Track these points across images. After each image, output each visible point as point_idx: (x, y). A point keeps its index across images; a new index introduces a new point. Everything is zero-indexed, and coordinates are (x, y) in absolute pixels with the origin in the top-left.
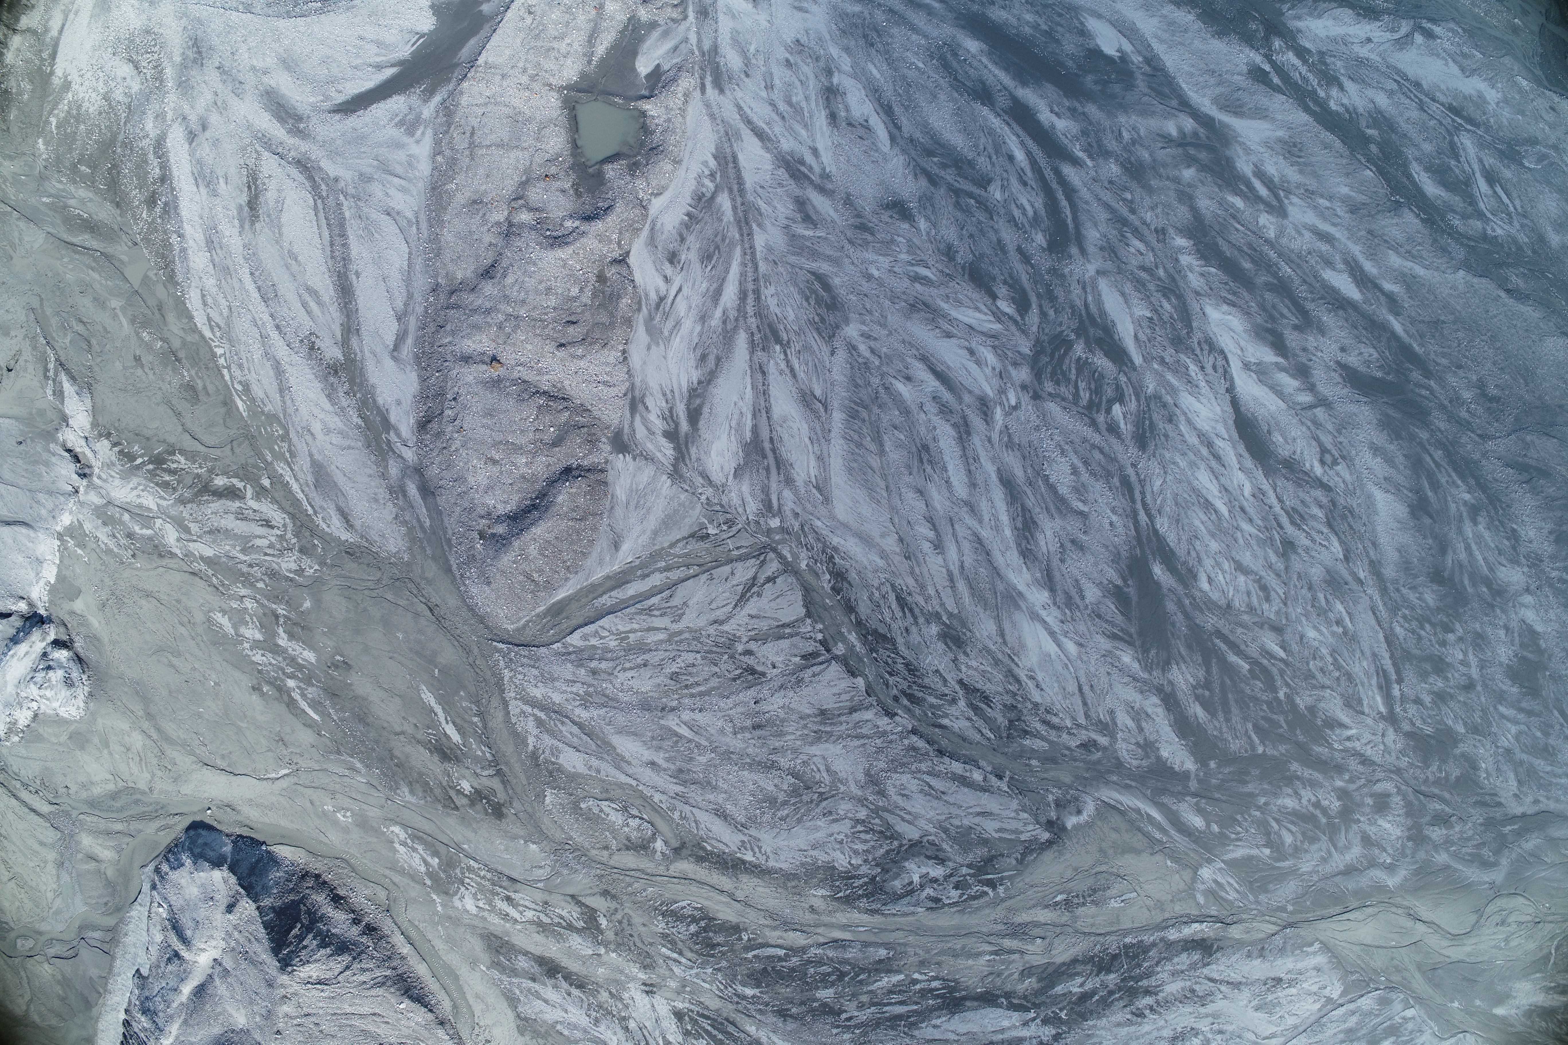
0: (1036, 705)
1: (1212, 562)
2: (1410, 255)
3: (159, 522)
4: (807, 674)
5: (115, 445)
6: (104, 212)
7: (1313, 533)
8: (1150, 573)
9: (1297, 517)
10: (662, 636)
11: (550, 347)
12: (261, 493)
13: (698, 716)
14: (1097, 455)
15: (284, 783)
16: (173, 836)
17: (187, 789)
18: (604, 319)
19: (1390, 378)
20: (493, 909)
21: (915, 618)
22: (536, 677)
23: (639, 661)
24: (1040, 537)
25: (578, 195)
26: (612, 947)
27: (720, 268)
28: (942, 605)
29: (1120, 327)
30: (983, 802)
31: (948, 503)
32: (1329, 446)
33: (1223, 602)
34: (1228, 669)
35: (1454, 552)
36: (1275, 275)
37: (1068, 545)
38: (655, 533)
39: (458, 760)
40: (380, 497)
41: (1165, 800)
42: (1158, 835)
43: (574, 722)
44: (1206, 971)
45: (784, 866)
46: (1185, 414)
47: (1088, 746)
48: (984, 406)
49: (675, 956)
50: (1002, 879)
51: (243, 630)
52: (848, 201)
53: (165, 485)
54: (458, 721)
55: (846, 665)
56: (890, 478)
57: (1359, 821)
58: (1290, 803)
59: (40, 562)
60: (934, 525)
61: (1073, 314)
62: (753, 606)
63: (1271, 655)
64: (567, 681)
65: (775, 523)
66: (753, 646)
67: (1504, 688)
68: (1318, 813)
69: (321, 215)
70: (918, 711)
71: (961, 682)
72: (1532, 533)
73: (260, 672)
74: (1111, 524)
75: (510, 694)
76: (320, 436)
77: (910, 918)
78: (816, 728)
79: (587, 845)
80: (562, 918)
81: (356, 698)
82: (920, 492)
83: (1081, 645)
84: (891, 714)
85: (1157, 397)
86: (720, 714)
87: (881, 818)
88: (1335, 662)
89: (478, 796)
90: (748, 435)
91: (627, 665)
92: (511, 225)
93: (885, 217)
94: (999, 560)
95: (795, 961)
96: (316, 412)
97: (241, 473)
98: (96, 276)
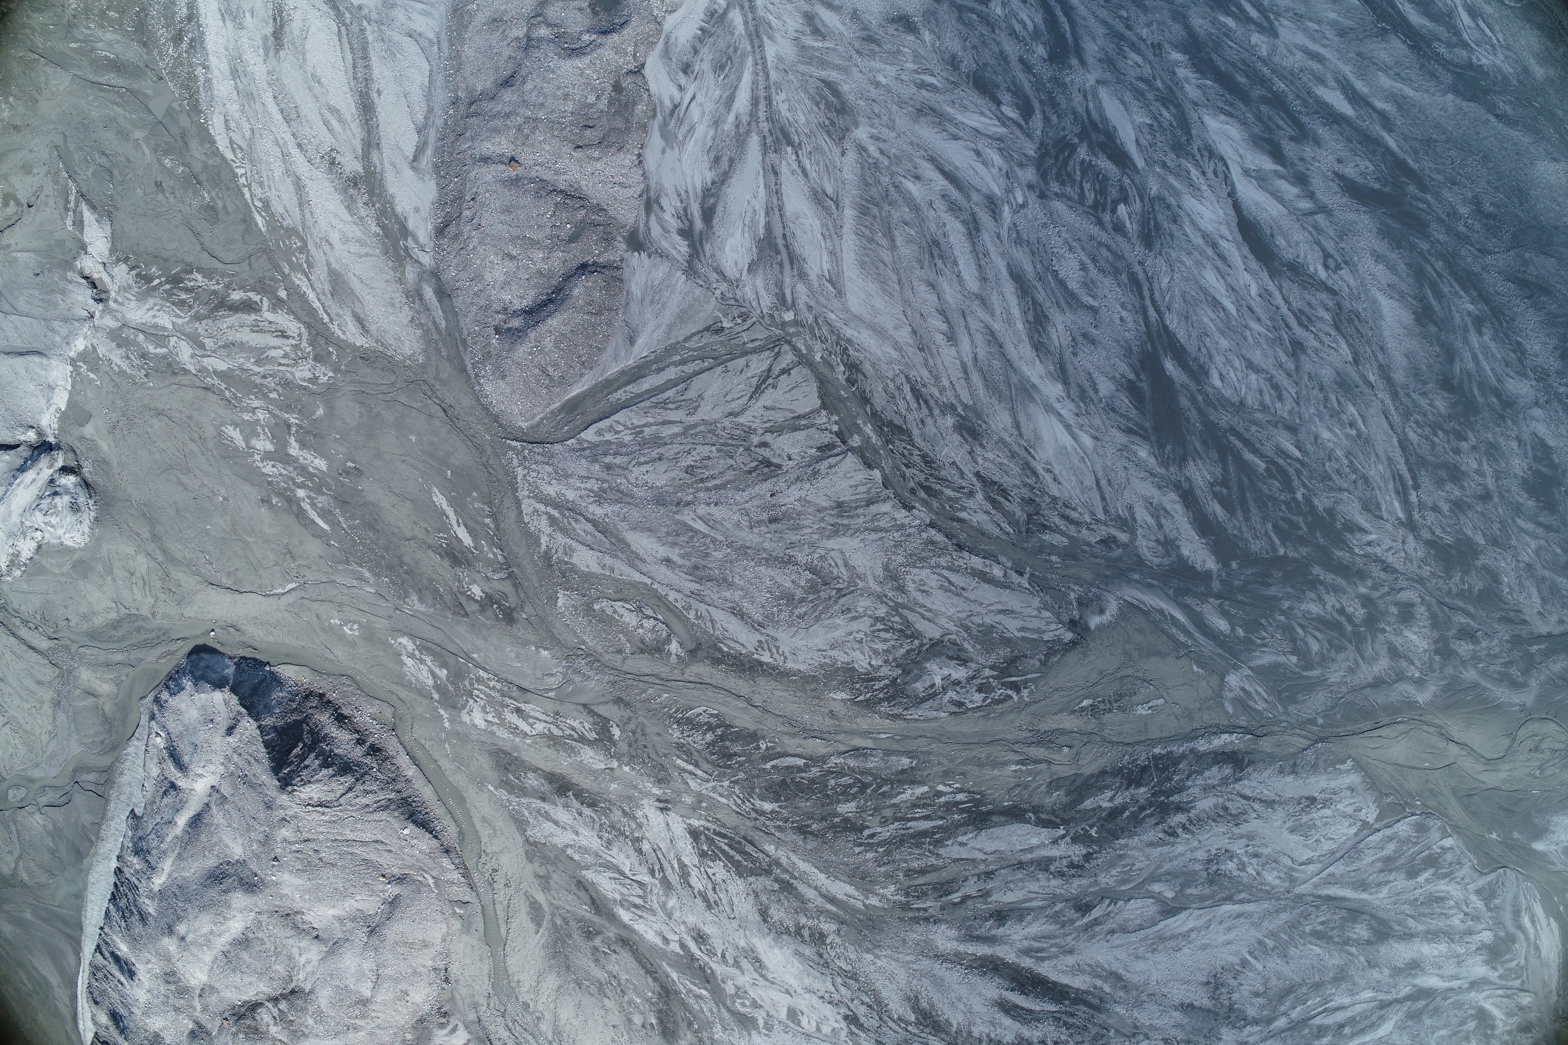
0: (1054, 499)
1: (1223, 359)
2: (1398, 77)
3: (173, 340)
4: (823, 466)
5: (132, 268)
6: (132, 53)
7: (1321, 335)
8: (1162, 369)
9: (1304, 319)
10: (677, 429)
11: (567, 149)
12: (277, 304)
13: (713, 510)
14: (1105, 253)
15: (290, 598)
16: (175, 663)
17: (190, 612)
18: (619, 124)
19: (1387, 189)
20: (502, 723)
21: (930, 409)
22: (549, 474)
23: (654, 455)
24: (1052, 331)
25: (595, 13)
26: (626, 759)
27: (732, 77)
28: (957, 396)
29: (1121, 133)
30: (1004, 599)
31: (959, 296)
32: (1332, 252)
33: (1236, 399)
34: (1244, 467)
35: (1462, 361)
36: (1270, 89)
37: (1080, 339)
38: (670, 327)
39: (469, 564)
40: (397, 301)
41: (1189, 600)
42: (1182, 638)
43: (588, 520)
44: (1237, 786)
45: (803, 667)
46: (1189, 215)
47: (1108, 542)
48: (992, 204)
49: (690, 767)
50: (1026, 681)
51: (254, 442)
52: (855, 16)
53: (181, 304)
54: (470, 523)
55: (863, 457)
56: (902, 272)
57: (1384, 631)
58: (1314, 608)
59: (51, 388)
60: (946, 318)
61: (1075, 119)
62: (768, 398)
63: (1286, 455)
64: (581, 477)
65: (789, 316)
66: (768, 438)
67: (1521, 500)
68: (1342, 619)
69: (345, 40)
70: (935, 504)
71: (977, 474)
72: (1537, 348)
73: (270, 483)
74: (1121, 319)
75: (523, 493)
76: (337, 245)
77: (934, 724)
78: (833, 520)
79: (599, 649)
80: (574, 729)
81: (366, 504)
82: (932, 286)
83: (1096, 438)
84: (909, 508)
85: (1161, 199)
86: (735, 508)
87: (900, 615)
88: (1351, 464)
89: (489, 600)
90: (761, 232)
91: (642, 459)
92: (529, 39)
93: (891, 30)
94: (1012, 352)
95: (815, 772)
96: (335, 222)
97: (258, 286)
98: (120, 111)
